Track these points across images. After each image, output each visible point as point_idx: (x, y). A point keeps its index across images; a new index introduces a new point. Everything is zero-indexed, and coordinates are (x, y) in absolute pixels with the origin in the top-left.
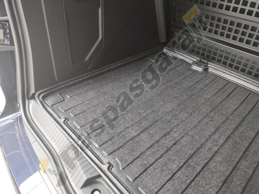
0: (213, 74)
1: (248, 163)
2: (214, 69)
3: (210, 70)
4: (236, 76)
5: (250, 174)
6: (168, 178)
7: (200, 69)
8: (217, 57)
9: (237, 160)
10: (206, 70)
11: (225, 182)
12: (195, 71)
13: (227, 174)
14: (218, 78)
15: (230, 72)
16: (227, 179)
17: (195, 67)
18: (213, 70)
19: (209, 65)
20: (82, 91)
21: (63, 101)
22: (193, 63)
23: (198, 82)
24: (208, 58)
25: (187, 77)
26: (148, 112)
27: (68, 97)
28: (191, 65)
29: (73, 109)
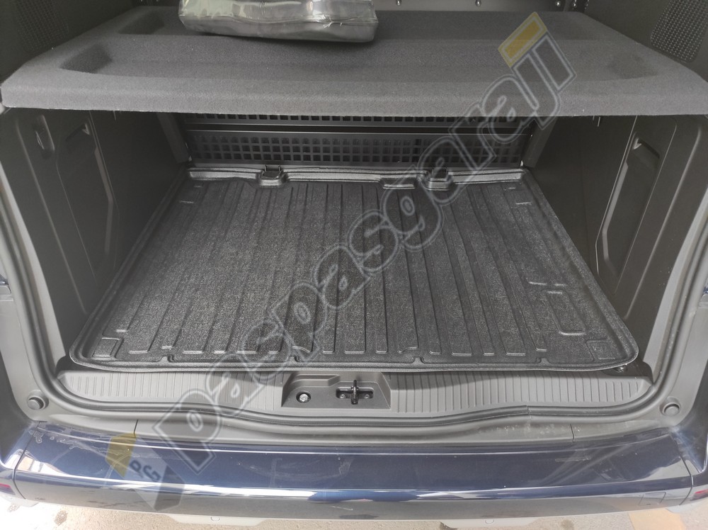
0: (299, 182)
1: (417, 264)
2: (296, 173)
3: (291, 177)
4: (332, 171)
5: (425, 272)
6: (363, 325)
7: (275, 182)
8: (292, 153)
9: (406, 267)
10: (285, 179)
11: (412, 293)
12: (271, 189)
13: (408, 285)
14: (310, 185)
15: (320, 168)
16: (411, 289)
17: (266, 183)
18: (295, 175)
19: (285, 171)
20: (135, 310)
21: (123, 340)
22: (257, 176)
23: (290, 203)
24: (278, 160)
25: (269, 203)
26: (270, 277)
27: (124, 331)
28: (257, 181)
29: (158, 340)
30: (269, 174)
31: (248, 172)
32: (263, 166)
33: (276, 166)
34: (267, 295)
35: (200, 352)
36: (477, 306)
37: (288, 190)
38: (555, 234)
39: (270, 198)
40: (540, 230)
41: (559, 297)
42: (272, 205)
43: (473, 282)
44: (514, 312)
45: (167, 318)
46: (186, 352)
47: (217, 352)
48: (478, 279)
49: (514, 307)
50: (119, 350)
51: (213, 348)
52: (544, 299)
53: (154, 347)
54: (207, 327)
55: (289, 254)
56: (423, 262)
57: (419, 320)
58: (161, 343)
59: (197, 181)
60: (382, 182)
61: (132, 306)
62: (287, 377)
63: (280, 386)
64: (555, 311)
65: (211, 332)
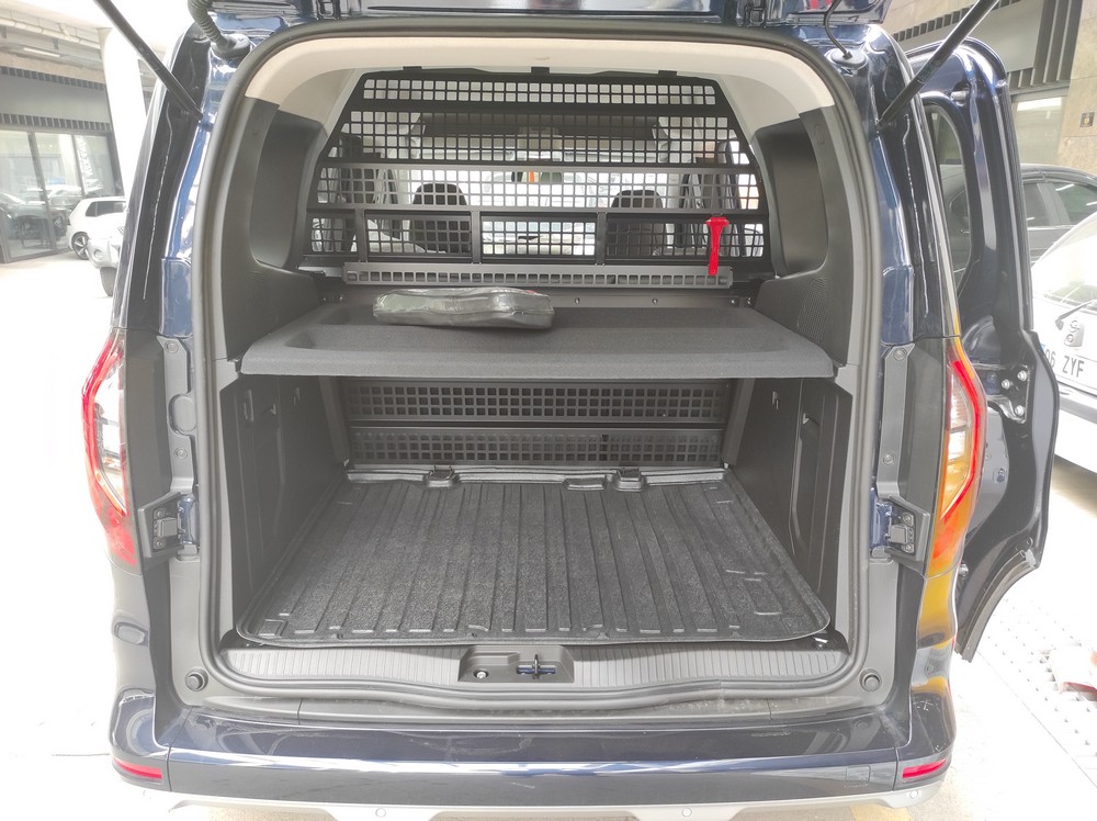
0: (471, 483)
1: (604, 555)
2: (469, 473)
3: (463, 478)
4: (509, 471)
5: (613, 562)
6: (545, 607)
7: (445, 483)
8: (465, 452)
9: (592, 559)
10: (456, 480)
11: (598, 580)
12: (440, 490)
13: (594, 573)
14: (485, 486)
16: (598, 577)
17: (434, 484)
18: (467, 476)
19: (456, 472)
20: (297, 597)
21: (287, 623)
22: (424, 478)
23: (462, 503)
24: (449, 459)
25: (438, 503)
26: (443, 568)
27: (287, 614)
28: (425, 482)
29: (324, 622)
30: (439, 475)
31: (414, 473)
32: (431, 467)
33: (446, 467)
34: (440, 583)
35: (371, 631)
36: (668, 590)
37: (459, 491)
38: (756, 527)
39: (439, 498)
40: (741, 525)
41: (757, 583)
42: (441, 505)
43: (665, 570)
44: (707, 595)
45: (332, 604)
46: (354, 631)
47: (388, 631)
48: (670, 567)
49: (709, 591)
50: (285, 629)
51: (383, 628)
52: (741, 584)
53: (321, 628)
54: (377, 609)
55: (463, 548)
56: (612, 554)
57: (605, 604)
58: (328, 625)
59: (355, 484)
60: (566, 482)
61: (294, 593)
62: (464, 651)
63: (456, 659)
64: (751, 596)
65: (381, 614)
